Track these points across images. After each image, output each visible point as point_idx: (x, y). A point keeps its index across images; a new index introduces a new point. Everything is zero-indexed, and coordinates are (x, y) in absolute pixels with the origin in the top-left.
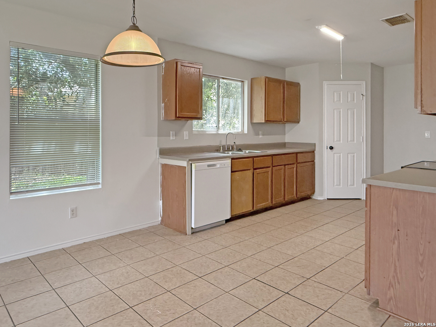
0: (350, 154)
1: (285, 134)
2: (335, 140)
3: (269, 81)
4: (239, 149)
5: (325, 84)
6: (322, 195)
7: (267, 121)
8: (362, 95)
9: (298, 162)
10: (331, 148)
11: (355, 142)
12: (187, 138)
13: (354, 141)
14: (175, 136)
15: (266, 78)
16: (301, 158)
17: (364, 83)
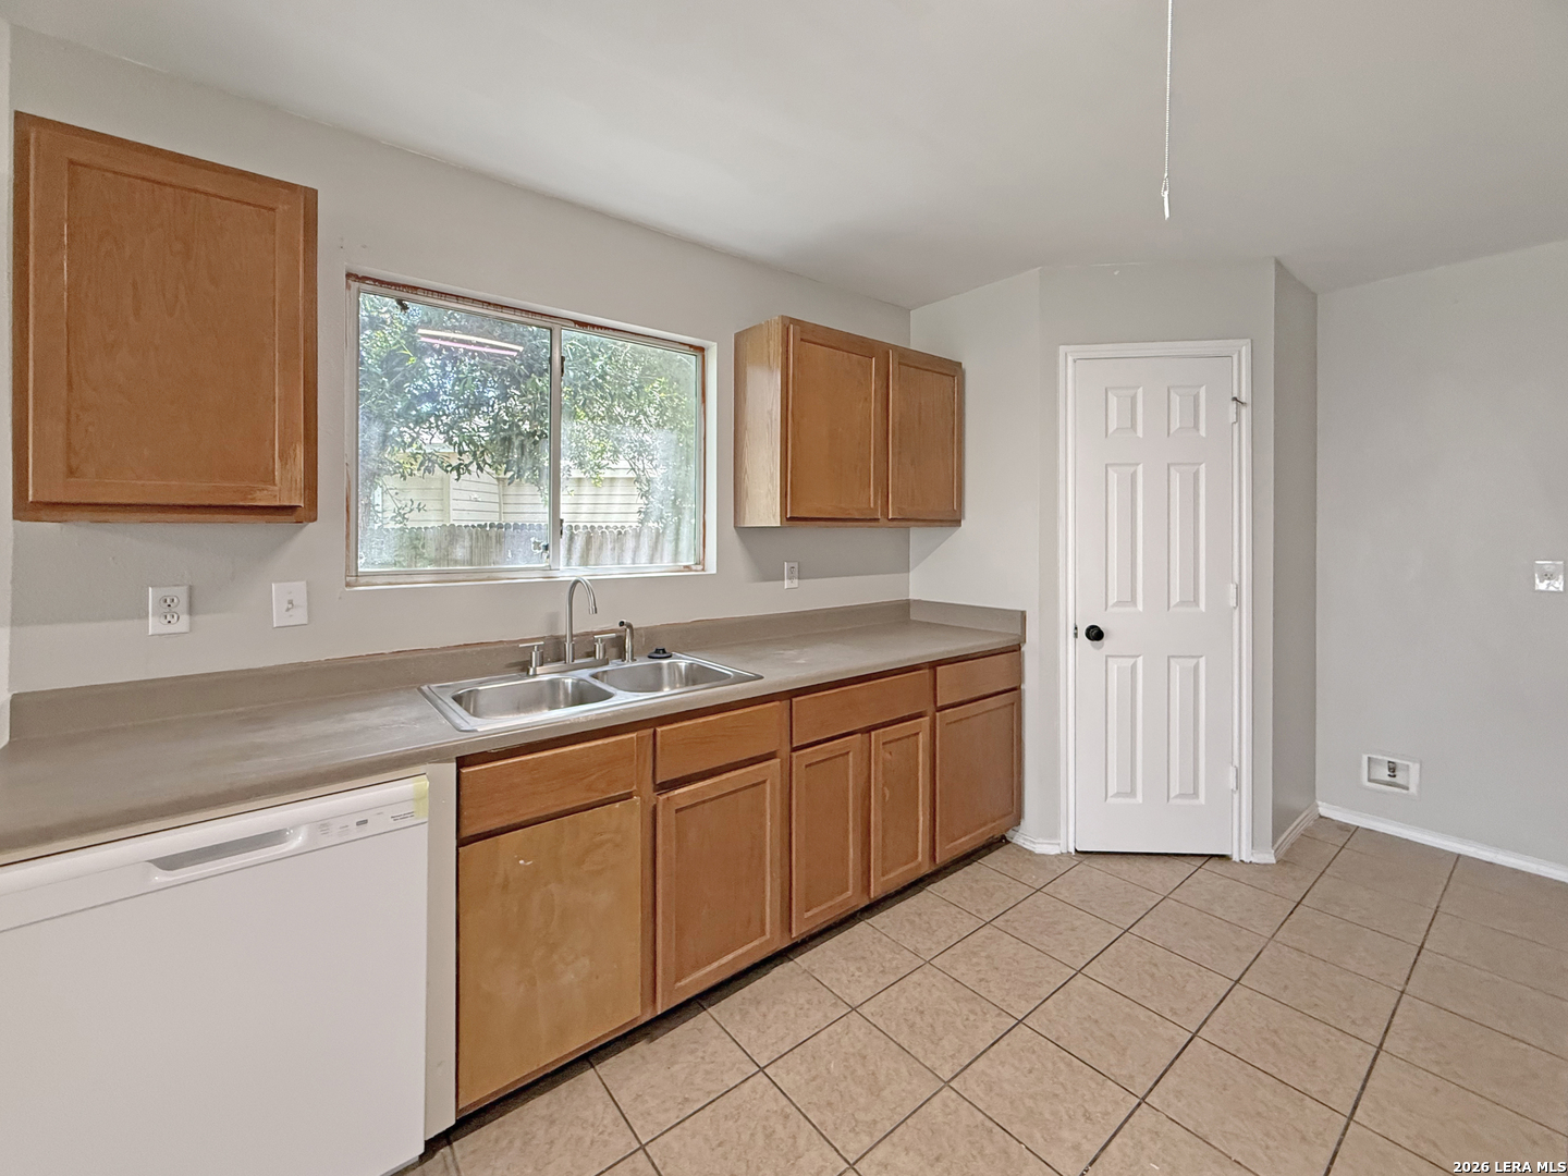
0: (1180, 660)
1: (908, 570)
2: (1113, 599)
3: (802, 339)
4: (657, 651)
5: (1068, 356)
6: (1052, 834)
7: (792, 520)
8: (1235, 399)
9: (939, 704)
10: (1094, 633)
11: (1202, 606)
12: (300, 616)
13: (1196, 602)
14: (191, 611)
15: (788, 323)
16: (950, 685)
17: (1245, 351)
